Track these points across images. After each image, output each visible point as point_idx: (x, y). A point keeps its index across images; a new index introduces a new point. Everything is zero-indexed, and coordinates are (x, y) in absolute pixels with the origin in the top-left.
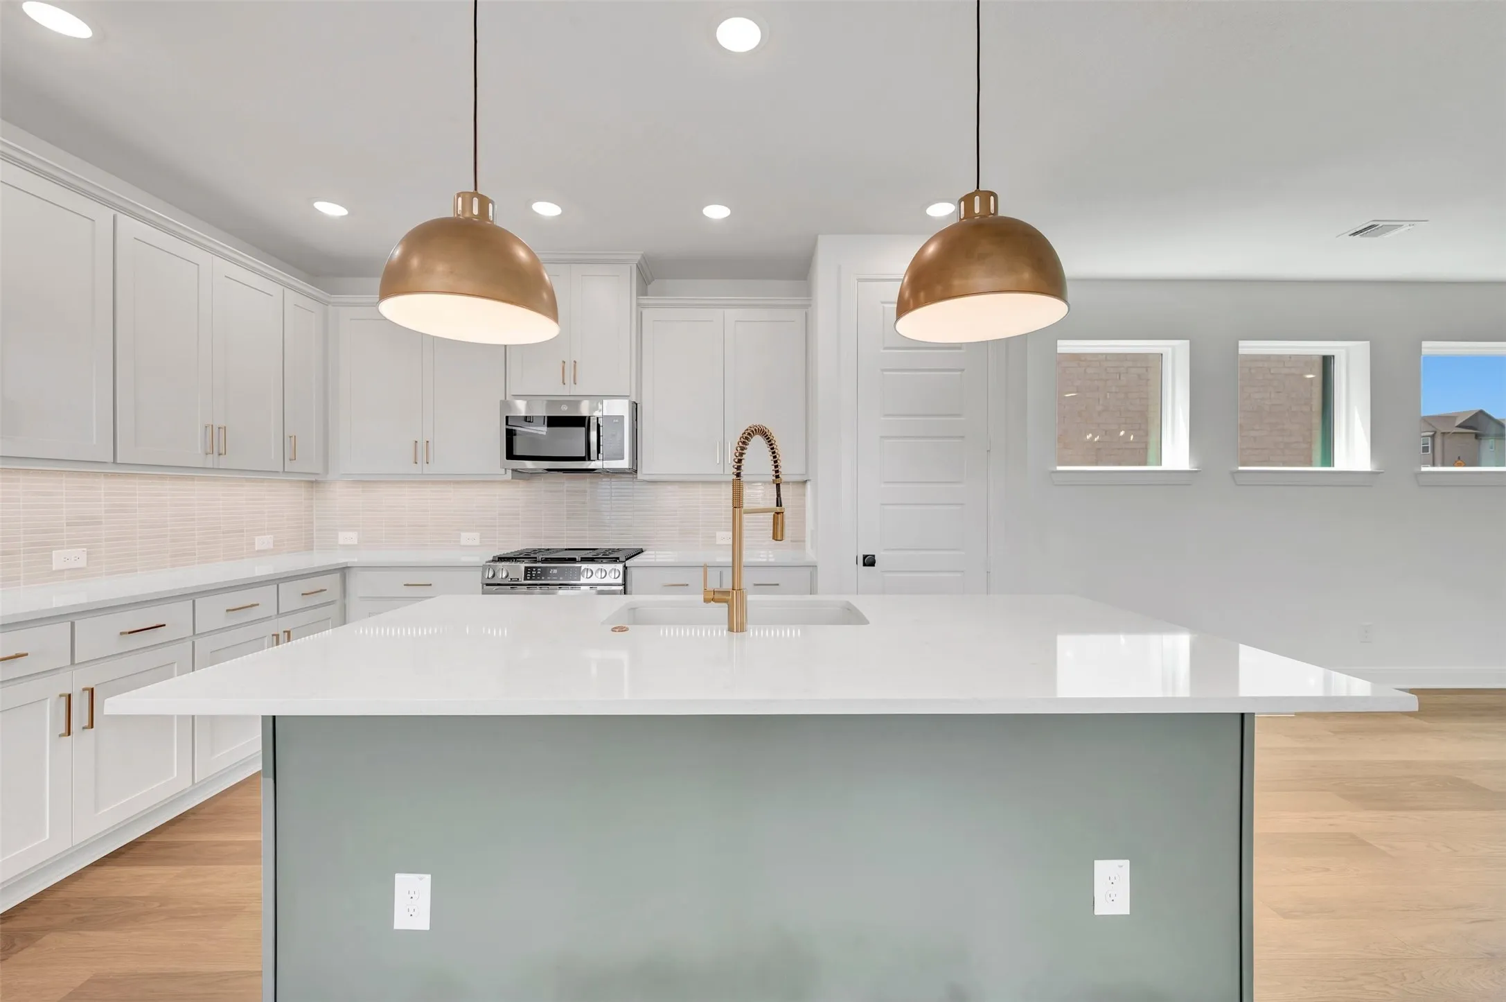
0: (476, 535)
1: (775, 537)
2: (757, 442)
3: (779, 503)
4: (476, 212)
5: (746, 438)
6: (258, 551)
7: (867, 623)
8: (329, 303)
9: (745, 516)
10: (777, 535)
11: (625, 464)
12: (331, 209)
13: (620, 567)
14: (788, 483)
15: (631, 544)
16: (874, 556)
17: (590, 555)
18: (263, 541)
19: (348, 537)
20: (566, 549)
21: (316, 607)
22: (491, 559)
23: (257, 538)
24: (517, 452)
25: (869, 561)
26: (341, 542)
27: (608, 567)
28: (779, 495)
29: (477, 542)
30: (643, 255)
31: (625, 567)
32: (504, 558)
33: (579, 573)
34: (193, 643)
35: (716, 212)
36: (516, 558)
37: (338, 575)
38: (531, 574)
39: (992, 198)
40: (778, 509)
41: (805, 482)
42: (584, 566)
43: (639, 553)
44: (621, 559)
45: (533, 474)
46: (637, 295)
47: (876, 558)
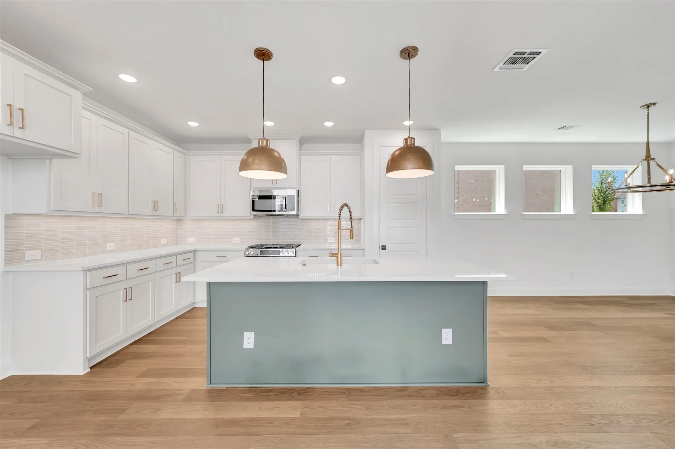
0: (239, 239)
1: (350, 238)
2: (345, 208)
3: (352, 227)
4: (265, 144)
5: (342, 208)
6: (162, 245)
7: (379, 263)
8: (186, 154)
9: (341, 231)
10: (351, 236)
11: (294, 213)
12: (193, 124)
13: (294, 250)
14: (355, 219)
15: (297, 242)
16: (386, 246)
17: (283, 246)
18: (164, 241)
19: (191, 240)
20: (272, 244)
21: (186, 264)
22: (247, 247)
23: (162, 240)
24: (256, 209)
25: (384, 248)
26: (189, 241)
27: (290, 250)
28: (351, 224)
29: (239, 242)
30: (301, 137)
31: (296, 250)
32: (251, 247)
33: (279, 252)
34: (155, 275)
35: (329, 124)
36: (256, 247)
37: (193, 253)
38: (262, 252)
39: (413, 139)
40: (351, 229)
41: (361, 219)
42: (281, 250)
43: (299, 246)
44: (294, 247)
45: (260, 216)
46: (299, 151)
47: (386, 247)
